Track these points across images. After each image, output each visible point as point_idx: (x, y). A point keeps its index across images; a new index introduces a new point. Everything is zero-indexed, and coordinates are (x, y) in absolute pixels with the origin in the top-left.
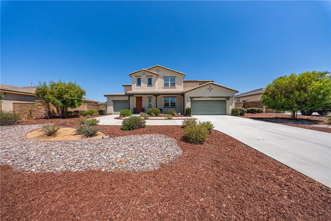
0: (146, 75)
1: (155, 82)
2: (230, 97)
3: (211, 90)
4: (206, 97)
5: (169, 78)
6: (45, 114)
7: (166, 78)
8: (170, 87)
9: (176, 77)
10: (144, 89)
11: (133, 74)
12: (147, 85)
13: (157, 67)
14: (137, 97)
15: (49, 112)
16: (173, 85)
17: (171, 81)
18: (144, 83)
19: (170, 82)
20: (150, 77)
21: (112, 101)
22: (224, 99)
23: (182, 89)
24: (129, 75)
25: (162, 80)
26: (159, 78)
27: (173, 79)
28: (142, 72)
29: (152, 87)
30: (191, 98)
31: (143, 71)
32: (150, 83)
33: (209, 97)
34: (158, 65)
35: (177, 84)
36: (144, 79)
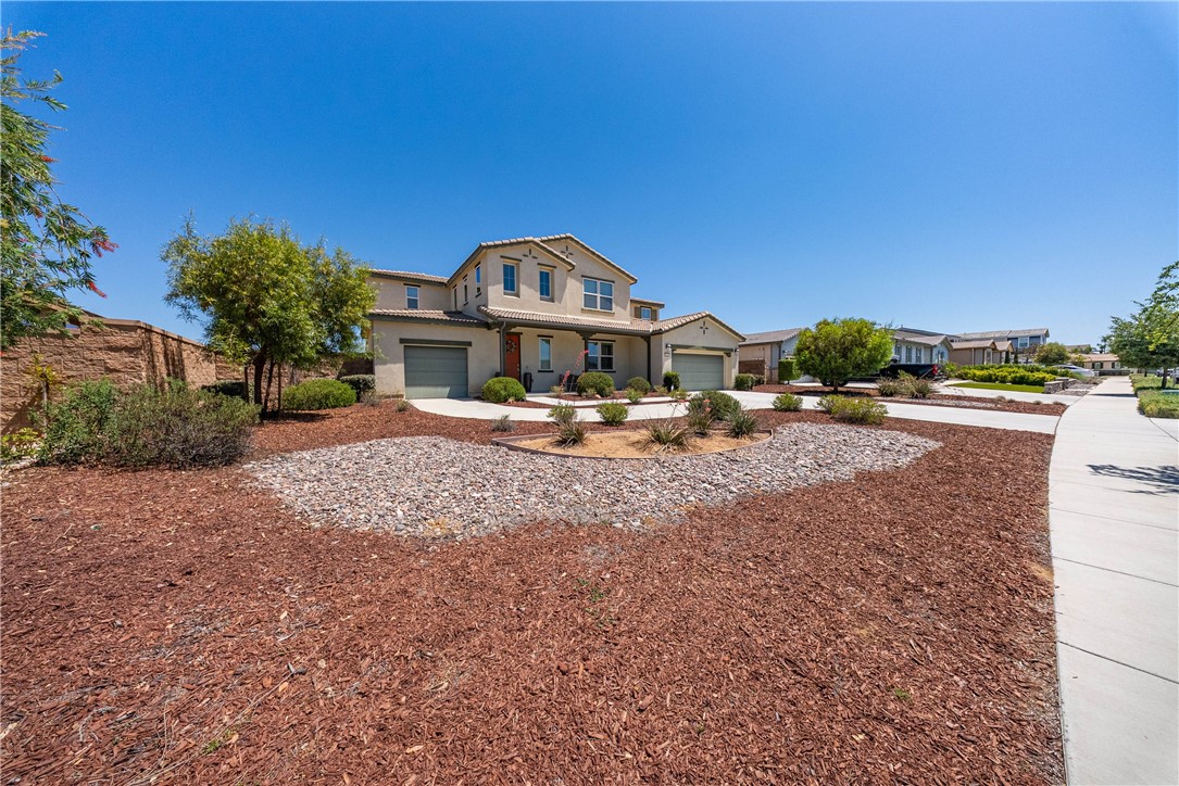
0: (536, 261)
2: (732, 350)
3: (705, 330)
4: (698, 348)
5: (599, 282)
7: (589, 281)
8: (599, 309)
9: (613, 282)
12: (536, 294)
13: (569, 240)
16: (607, 304)
17: (602, 292)
18: (527, 287)
19: (599, 295)
20: (546, 269)
21: (402, 341)
22: (721, 353)
23: (627, 320)
25: (579, 285)
26: (574, 276)
27: (607, 287)
28: (525, 249)
29: (556, 303)
30: (674, 347)
31: (529, 244)
32: (546, 289)
33: (703, 347)
34: (571, 235)
35: (617, 304)
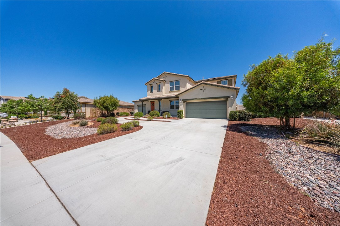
0: (156, 83)
1: (162, 88)
2: (229, 97)
3: (204, 90)
4: (199, 99)
5: (175, 82)
6: (100, 114)
7: (171, 83)
9: (180, 80)
10: (155, 95)
11: (147, 83)
12: (157, 91)
13: (164, 74)
14: (151, 102)
15: (103, 113)
16: (178, 88)
18: (155, 90)
19: (175, 86)
20: (159, 84)
21: (137, 105)
22: (222, 99)
24: (145, 84)
25: (168, 85)
26: (166, 83)
27: (177, 82)
29: (161, 92)
30: (185, 101)
31: (154, 80)
32: (159, 89)
33: (202, 98)
34: (165, 72)
35: (181, 87)
36: (155, 86)
